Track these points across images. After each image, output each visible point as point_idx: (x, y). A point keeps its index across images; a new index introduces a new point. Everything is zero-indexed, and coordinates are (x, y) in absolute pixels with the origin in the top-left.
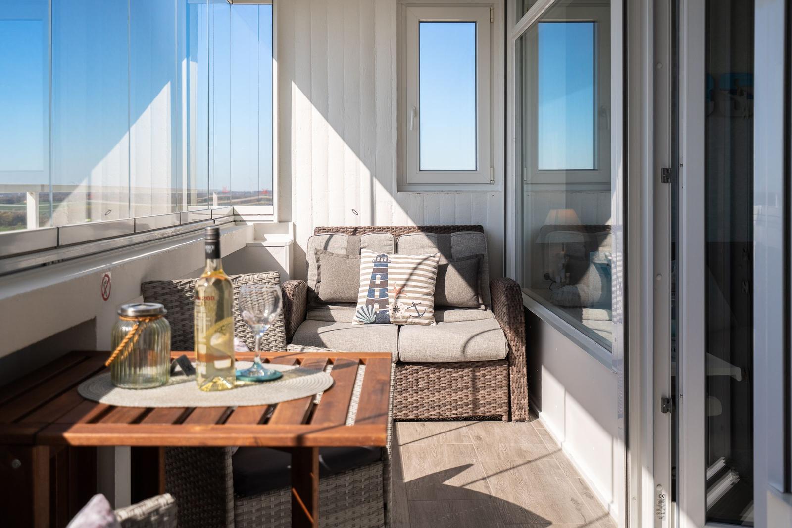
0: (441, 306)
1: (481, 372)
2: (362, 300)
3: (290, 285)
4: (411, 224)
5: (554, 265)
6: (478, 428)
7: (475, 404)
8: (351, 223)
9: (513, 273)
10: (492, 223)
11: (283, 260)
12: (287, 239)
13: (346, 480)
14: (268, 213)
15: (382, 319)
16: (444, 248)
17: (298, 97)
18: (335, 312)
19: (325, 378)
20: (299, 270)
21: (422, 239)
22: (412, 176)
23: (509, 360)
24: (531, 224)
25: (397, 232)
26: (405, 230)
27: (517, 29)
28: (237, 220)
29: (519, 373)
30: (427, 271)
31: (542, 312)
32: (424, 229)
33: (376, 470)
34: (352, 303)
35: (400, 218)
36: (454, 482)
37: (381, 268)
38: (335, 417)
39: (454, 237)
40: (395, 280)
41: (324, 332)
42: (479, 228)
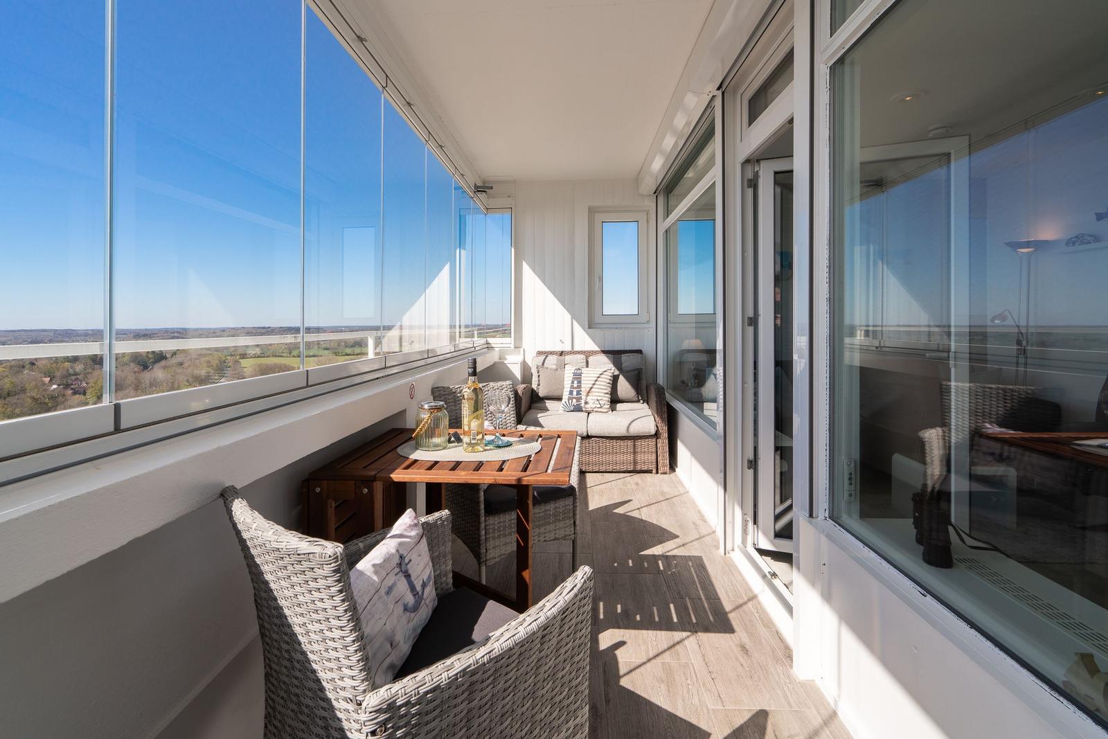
0: (615, 401)
1: (638, 443)
2: (565, 397)
3: (521, 388)
4: (597, 349)
5: (687, 376)
6: (637, 477)
7: (635, 463)
8: (559, 348)
9: (661, 380)
10: (648, 349)
11: (517, 372)
12: (519, 359)
13: (551, 506)
14: (508, 342)
15: (578, 409)
16: (618, 364)
17: (526, 269)
18: (549, 404)
19: (536, 446)
20: (527, 378)
21: (604, 359)
22: (598, 319)
23: (657, 435)
24: (673, 349)
25: (588, 354)
26: (593, 353)
27: (663, 226)
28: (489, 347)
29: (663, 443)
30: (606, 378)
31: (677, 405)
32: (604, 352)
33: (569, 501)
34: (559, 399)
35: (590, 345)
36: (620, 510)
37: (578, 376)
38: (541, 468)
39: (624, 357)
40: (586, 385)
41: (542, 417)
42: (640, 352)
